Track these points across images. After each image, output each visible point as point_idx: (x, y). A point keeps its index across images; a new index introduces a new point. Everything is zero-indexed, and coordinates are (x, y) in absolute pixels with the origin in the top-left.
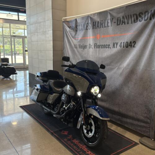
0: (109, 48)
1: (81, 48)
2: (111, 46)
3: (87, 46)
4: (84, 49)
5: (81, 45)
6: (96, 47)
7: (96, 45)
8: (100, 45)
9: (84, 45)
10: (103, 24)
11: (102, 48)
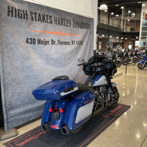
0: (69, 45)
1: (42, 44)
2: (71, 43)
3: (49, 41)
4: (45, 45)
5: (41, 40)
6: (59, 43)
7: (59, 41)
8: (63, 42)
9: (46, 40)
10: (64, 22)
11: (64, 44)
